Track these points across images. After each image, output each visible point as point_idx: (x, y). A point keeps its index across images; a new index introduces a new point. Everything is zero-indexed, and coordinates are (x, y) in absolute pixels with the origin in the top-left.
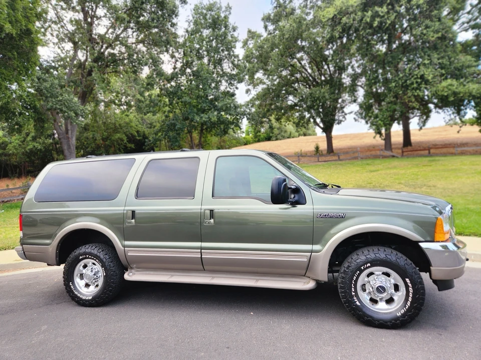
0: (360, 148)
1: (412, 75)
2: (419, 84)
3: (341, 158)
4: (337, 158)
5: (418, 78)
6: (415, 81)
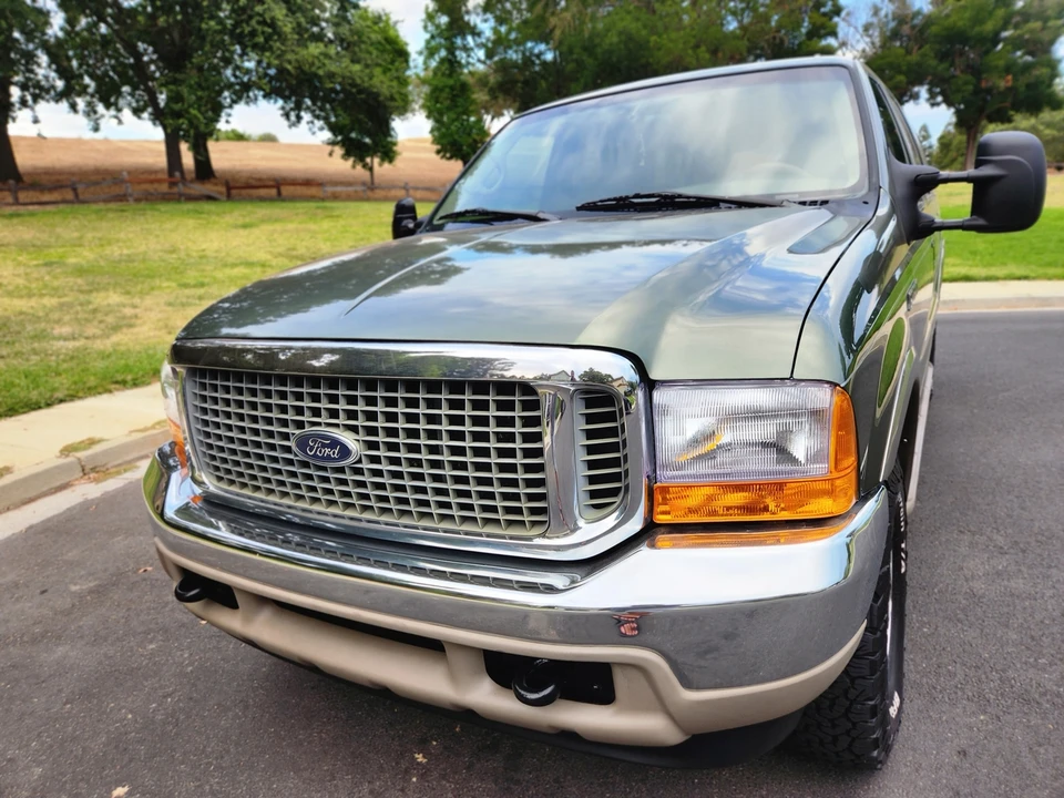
0: (129, 173)
1: (249, 12)
2: (268, 38)
3: (81, 197)
4: (70, 195)
5: (264, 23)
6: (259, 28)
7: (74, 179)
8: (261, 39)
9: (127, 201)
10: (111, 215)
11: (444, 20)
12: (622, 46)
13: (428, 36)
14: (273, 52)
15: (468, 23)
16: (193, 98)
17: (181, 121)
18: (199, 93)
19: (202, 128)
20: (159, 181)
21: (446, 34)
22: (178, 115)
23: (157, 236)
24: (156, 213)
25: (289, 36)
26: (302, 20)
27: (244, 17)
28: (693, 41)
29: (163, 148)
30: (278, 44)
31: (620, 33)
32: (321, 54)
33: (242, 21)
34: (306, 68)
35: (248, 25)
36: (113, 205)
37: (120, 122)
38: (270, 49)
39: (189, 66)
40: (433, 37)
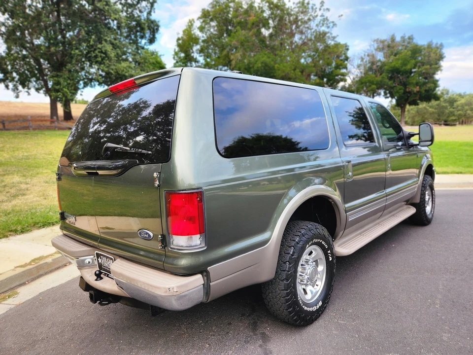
0: (31, 117)
1: (95, 47)
2: (103, 59)
3: (6, 127)
4: (1, 126)
5: (102, 52)
6: (99, 54)
7: (4, 119)
8: (100, 59)
9: (29, 129)
10: (20, 136)
11: (183, 55)
12: (263, 68)
13: (175, 61)
14: (105, 65)
15: (193, 57)
16: (66, 83)
17: (59, 94)
18: (69, 81)
19: (69, 97)
20: (46, 121)
21: (183, 61)
22: (58, 91)
23: (42, 146)
24: (43, 135)
25: (113, 58)
26: (119, 52)
27: (92, 49)
28: (293, 67)
29: (49, 106)
30: (108, 61)
31: (262, 63)
32: (127, 66)
33: (91, 51)
34: (120, 72)
35: (94, 52)
36: (22, 132)
37: (29, 94)
38: (104, 63)
39: (64, 69)
40: (177, 62)
